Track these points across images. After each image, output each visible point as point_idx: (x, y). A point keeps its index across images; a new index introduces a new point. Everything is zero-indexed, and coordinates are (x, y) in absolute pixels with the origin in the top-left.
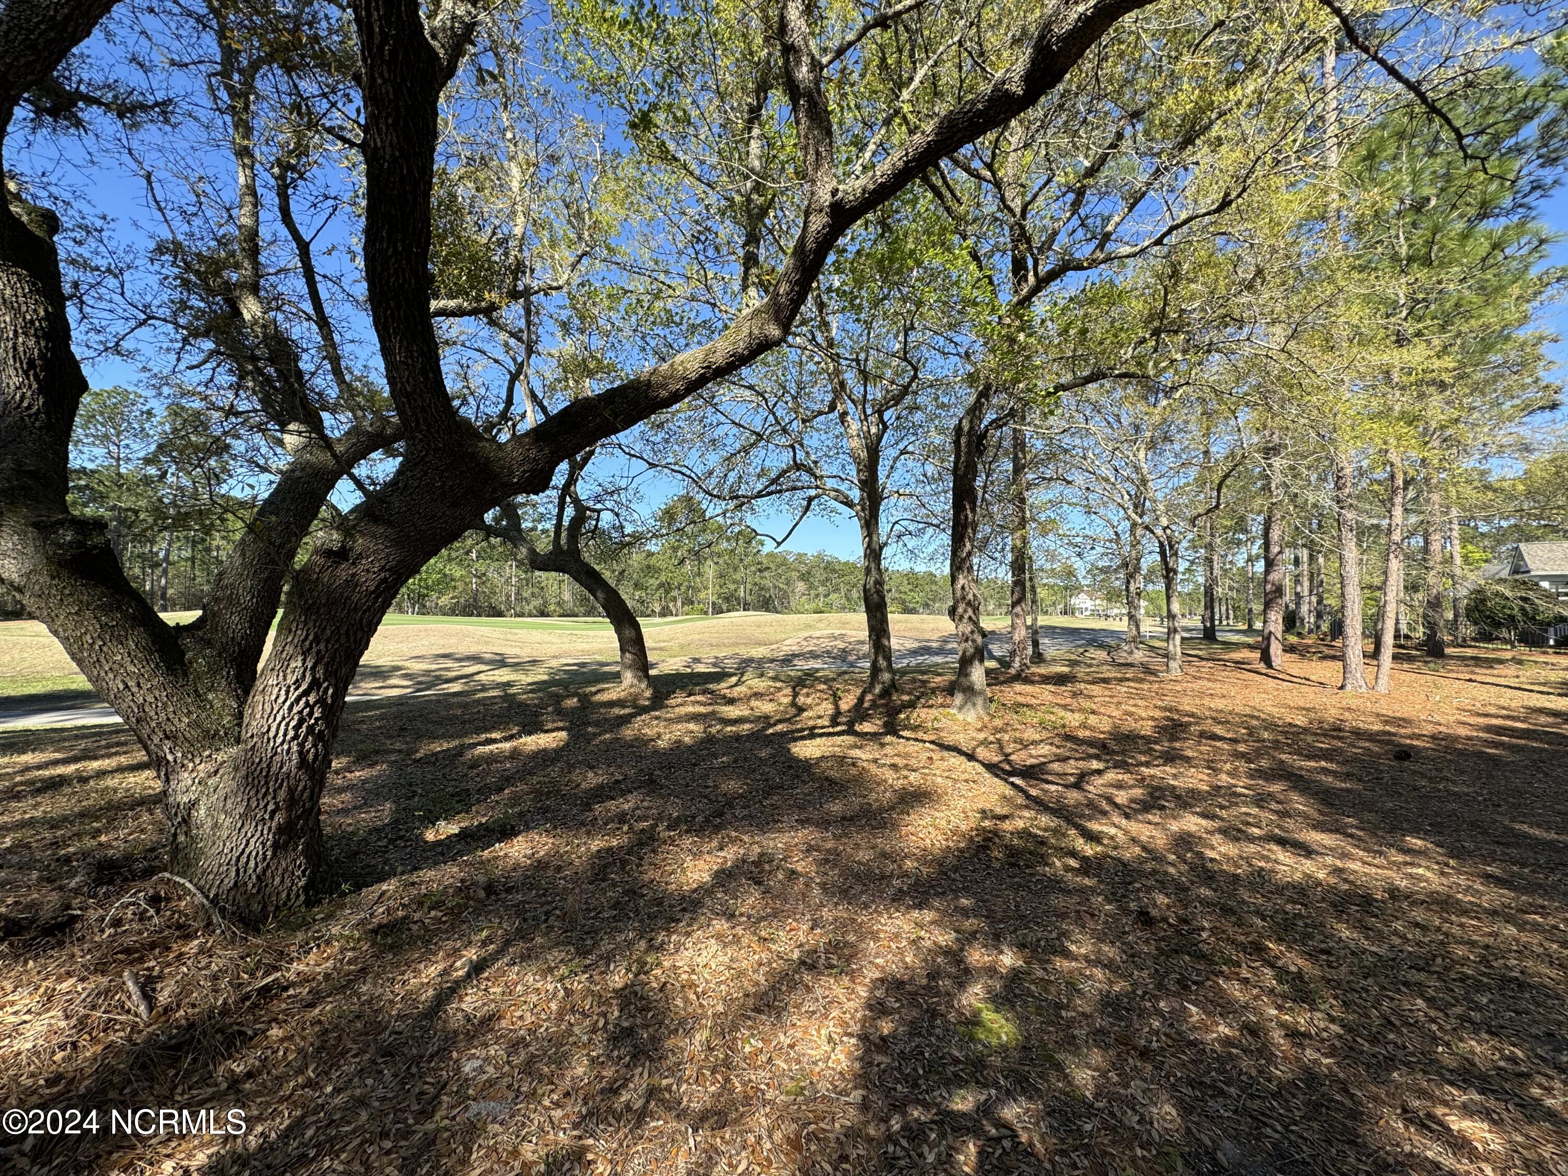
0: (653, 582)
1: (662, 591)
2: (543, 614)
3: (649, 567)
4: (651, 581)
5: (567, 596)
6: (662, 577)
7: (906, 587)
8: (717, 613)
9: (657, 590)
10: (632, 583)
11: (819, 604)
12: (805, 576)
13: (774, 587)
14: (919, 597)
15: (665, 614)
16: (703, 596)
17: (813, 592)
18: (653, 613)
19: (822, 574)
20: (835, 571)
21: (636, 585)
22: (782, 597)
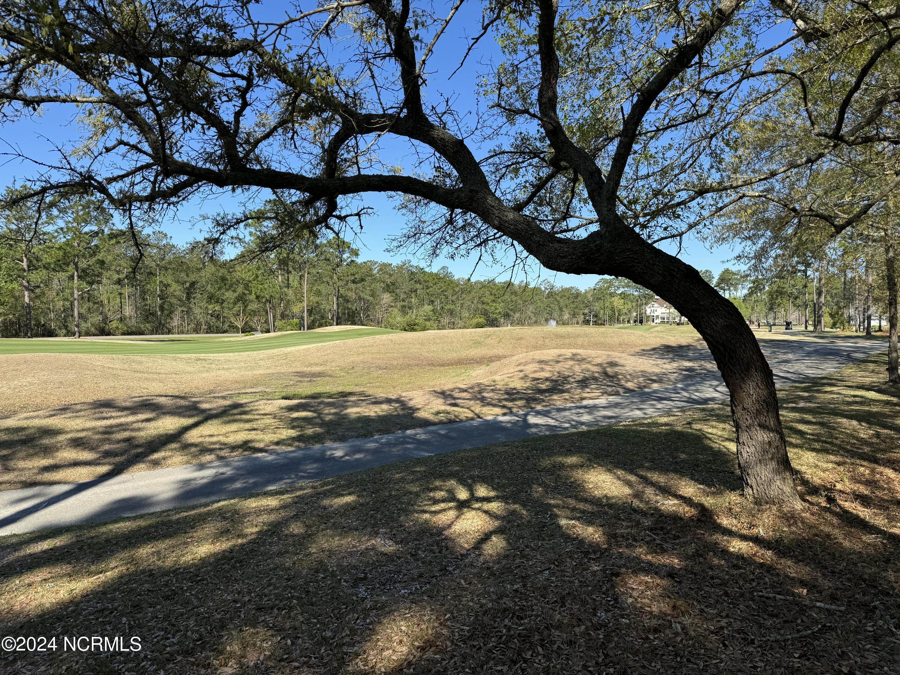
0: (230, 295)
1: (240, 304)
2: (103, 332)
4: (228, 294)
5: (128, 311)
6: (240, 289)
7: (488, 298)
8: (309, 328)
9: (235, 303)
10: (206, 296)
11: (411, 316)
12: (390, 288)
13: (360, 298)
14: (500, 307)
15: (247, 330)
16: (296, 309)
17: (399, 304)
18: (233, 329)
19: (406, 286)
20: (418, 282)
21: (211, 298)
22: (367, 309)
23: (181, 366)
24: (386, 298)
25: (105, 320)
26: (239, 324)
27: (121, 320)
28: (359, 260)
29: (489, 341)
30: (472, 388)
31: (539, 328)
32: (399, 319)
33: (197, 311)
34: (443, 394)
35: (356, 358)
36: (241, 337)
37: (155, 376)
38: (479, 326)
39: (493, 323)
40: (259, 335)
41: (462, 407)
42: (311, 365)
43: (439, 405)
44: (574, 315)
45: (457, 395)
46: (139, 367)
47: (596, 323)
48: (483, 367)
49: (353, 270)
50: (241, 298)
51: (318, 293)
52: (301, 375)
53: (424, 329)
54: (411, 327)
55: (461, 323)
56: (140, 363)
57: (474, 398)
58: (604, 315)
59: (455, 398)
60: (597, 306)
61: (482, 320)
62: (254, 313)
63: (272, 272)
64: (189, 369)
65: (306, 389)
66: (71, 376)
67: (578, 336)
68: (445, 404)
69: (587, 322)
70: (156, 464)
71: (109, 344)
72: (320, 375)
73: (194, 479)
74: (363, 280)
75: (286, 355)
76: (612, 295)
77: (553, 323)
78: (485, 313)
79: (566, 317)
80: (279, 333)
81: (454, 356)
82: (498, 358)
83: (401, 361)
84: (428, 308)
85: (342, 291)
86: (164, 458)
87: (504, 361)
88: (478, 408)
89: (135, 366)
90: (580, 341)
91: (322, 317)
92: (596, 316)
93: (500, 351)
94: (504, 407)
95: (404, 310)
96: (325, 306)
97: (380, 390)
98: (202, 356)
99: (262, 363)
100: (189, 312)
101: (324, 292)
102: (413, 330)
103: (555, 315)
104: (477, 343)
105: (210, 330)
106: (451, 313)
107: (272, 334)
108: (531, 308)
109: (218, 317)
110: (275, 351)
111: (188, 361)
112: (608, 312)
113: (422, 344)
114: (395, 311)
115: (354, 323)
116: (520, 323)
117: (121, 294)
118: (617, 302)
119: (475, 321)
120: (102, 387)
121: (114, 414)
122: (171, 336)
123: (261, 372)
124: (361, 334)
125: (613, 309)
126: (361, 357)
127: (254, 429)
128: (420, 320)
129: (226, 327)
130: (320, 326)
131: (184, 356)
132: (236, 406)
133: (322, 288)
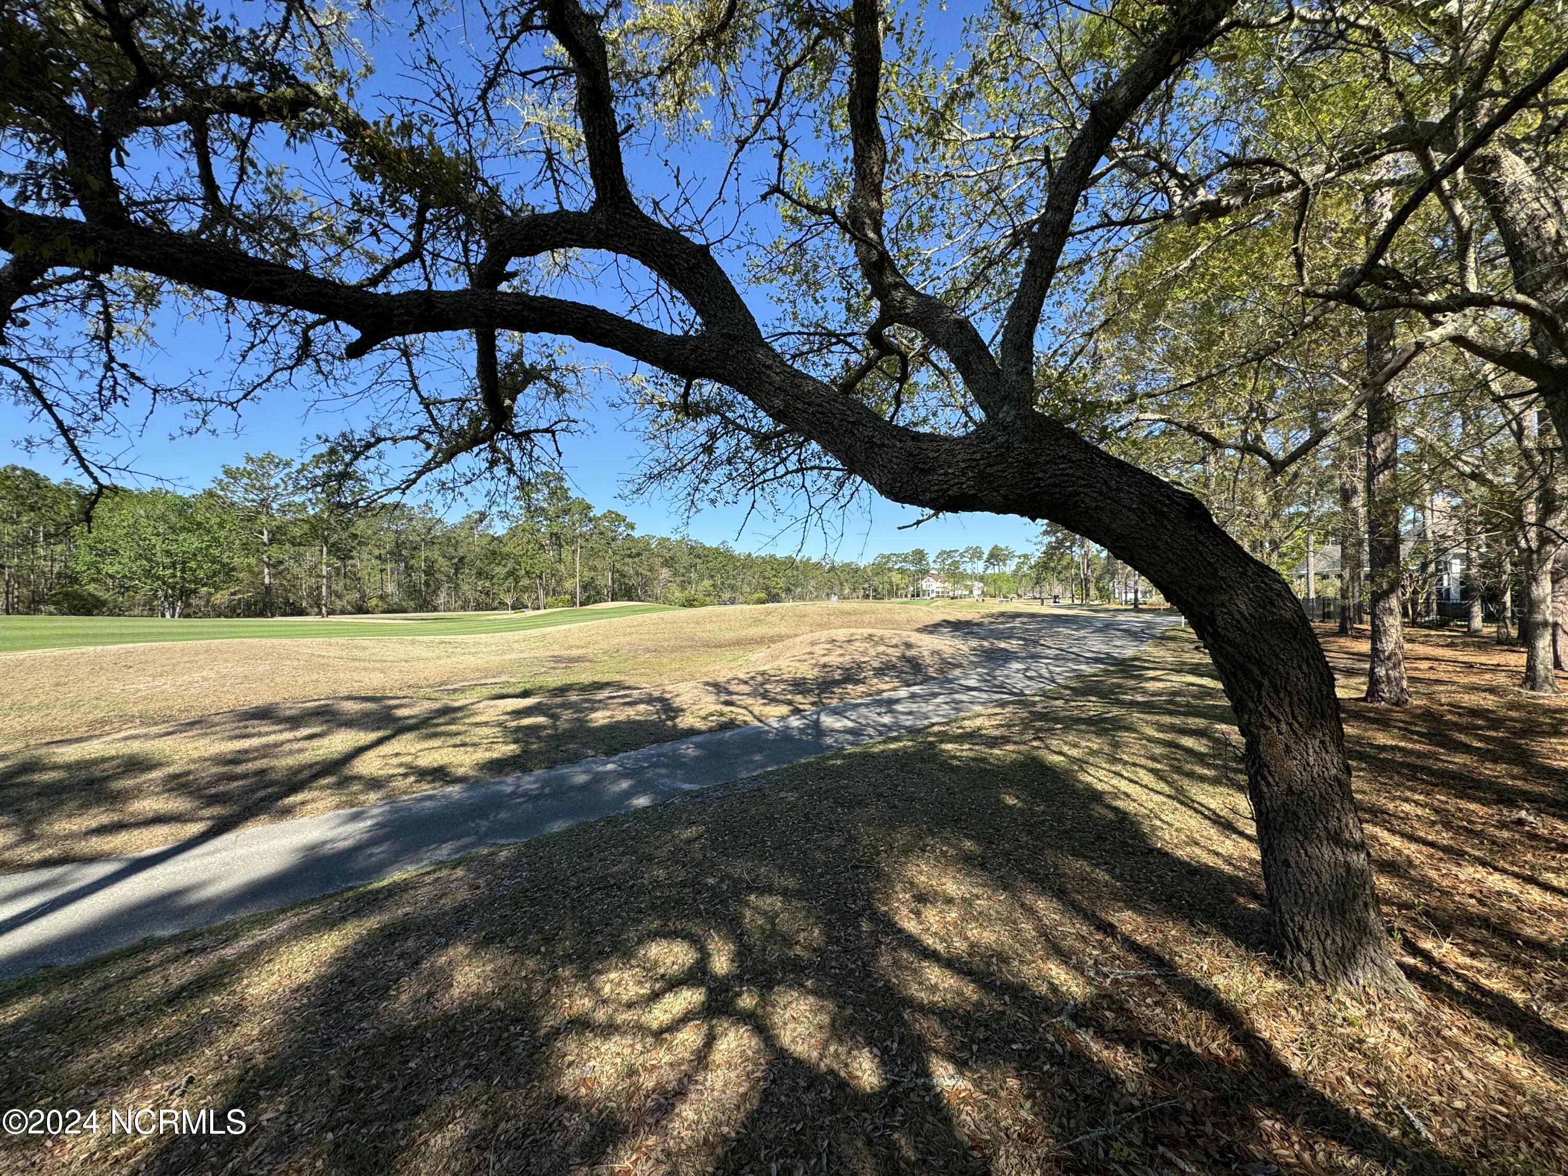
0: (500, 571)
1: (511, 579)
2: (360, 609)
3: (494, 553)
4: (498, 569)
5: (390, 588)
6: (510, 565)
7: (769, 573)
8: (582, 604)
9: (506, 579)
10: (474, 572)
11: (691, 591)
12: (669, 563)
13: (637, 574)
14: (782, 582)
15: (518, 606)
16: (568, 585)
17: (679, 579)
18: (503, 606)
19: (686, 560)
20: (699, 557)
21: (480, 574)
22: (645, 585)
23: (416, 651)
24: (665, 573)
25: (363, 597)
26: (509, 601)
27: (381, 597)
28: (636, 534)
29: (769, 619)
30: (752, 678)
31: (823, 604)
32: (677, 594)
33: (465, 587)
34: (718, 688)
35: (622, 640)
36: (510, 615)
37: (378, 665)
38: (761, 602)
39: (774, 598)
40: (529, 613)
41: (739, 706)
42: (570, 647)
43: (710, 704)
44: (854, 590)
45: (733, 688)
46: (360, 654)
47: (875, 597)
48: (764, 648)
49: (629, 544)
50: (511, 573)
51: (594, 569)
52: (558, 659)
53: (703, 605)
54: (690, 603)
55: (742, 599)
56: (364, 648)
57: (753, 694)
58: (883, 589)
59: (730, 693)
60: (876, 581)
61: (763, 595)
62: (525, 589)
63: (542, 547)
64: (425, 654)
65: (555, 680)
66: (263, 668)
67: (865, 612)
68: (718, 702)
69: (867, 597)
70: (287, 812)
71: (356, 624)
72: (579, 659)
73: (333, 841)
74: (639, 555)
75: (544, 636)
76: (890, 570)
77: (834, 598)
78: (767, 588)
79: (847, 591)
80: (549, 611)
81: (731, 635)
82: (780, 638)
83: (672, 643)
84: (707, 583)
85: (618, 566)
86: (303, 803)
87: (787, 642)
88: (758, 706)
89: (356, 652)
90: (866, 618)
91: (598, 593)
92: (875, 590)
93: (782, 630)
94: (790, 703)
95: (683, 586)
96: (600, 581)
97: (644, 679)
98: (447, 638)
99: (516, 645)
100: (457, 587)
101: (599, 566)
102: (691, 606)
103: (836, 589)
104: (757, 622)
105: (478, 607)
106: (732, 588)
107: (542, 611)
108: (813, 583)
109: (487, 594)
110: (533, 632)
111: (428, 645)
112: (887, 586)
113: (697, 623)
114: (674, 587)
115: (630, 599)
116: (802, 598)
117: (382, 571)
118: (896, 578)
119: (756, 596)
120: (301, 682)
121: (266, 729)
122: (436, 614)
123: (513, 656)
124: (635, 611)
125: (891, 583)
126: (628, 639)
127: (464, 745)
128: (700, 596)
129: (496, 604)
130: (595, 602)
131: (425, 638)
132: (446, 711)
133: (597, 563)
